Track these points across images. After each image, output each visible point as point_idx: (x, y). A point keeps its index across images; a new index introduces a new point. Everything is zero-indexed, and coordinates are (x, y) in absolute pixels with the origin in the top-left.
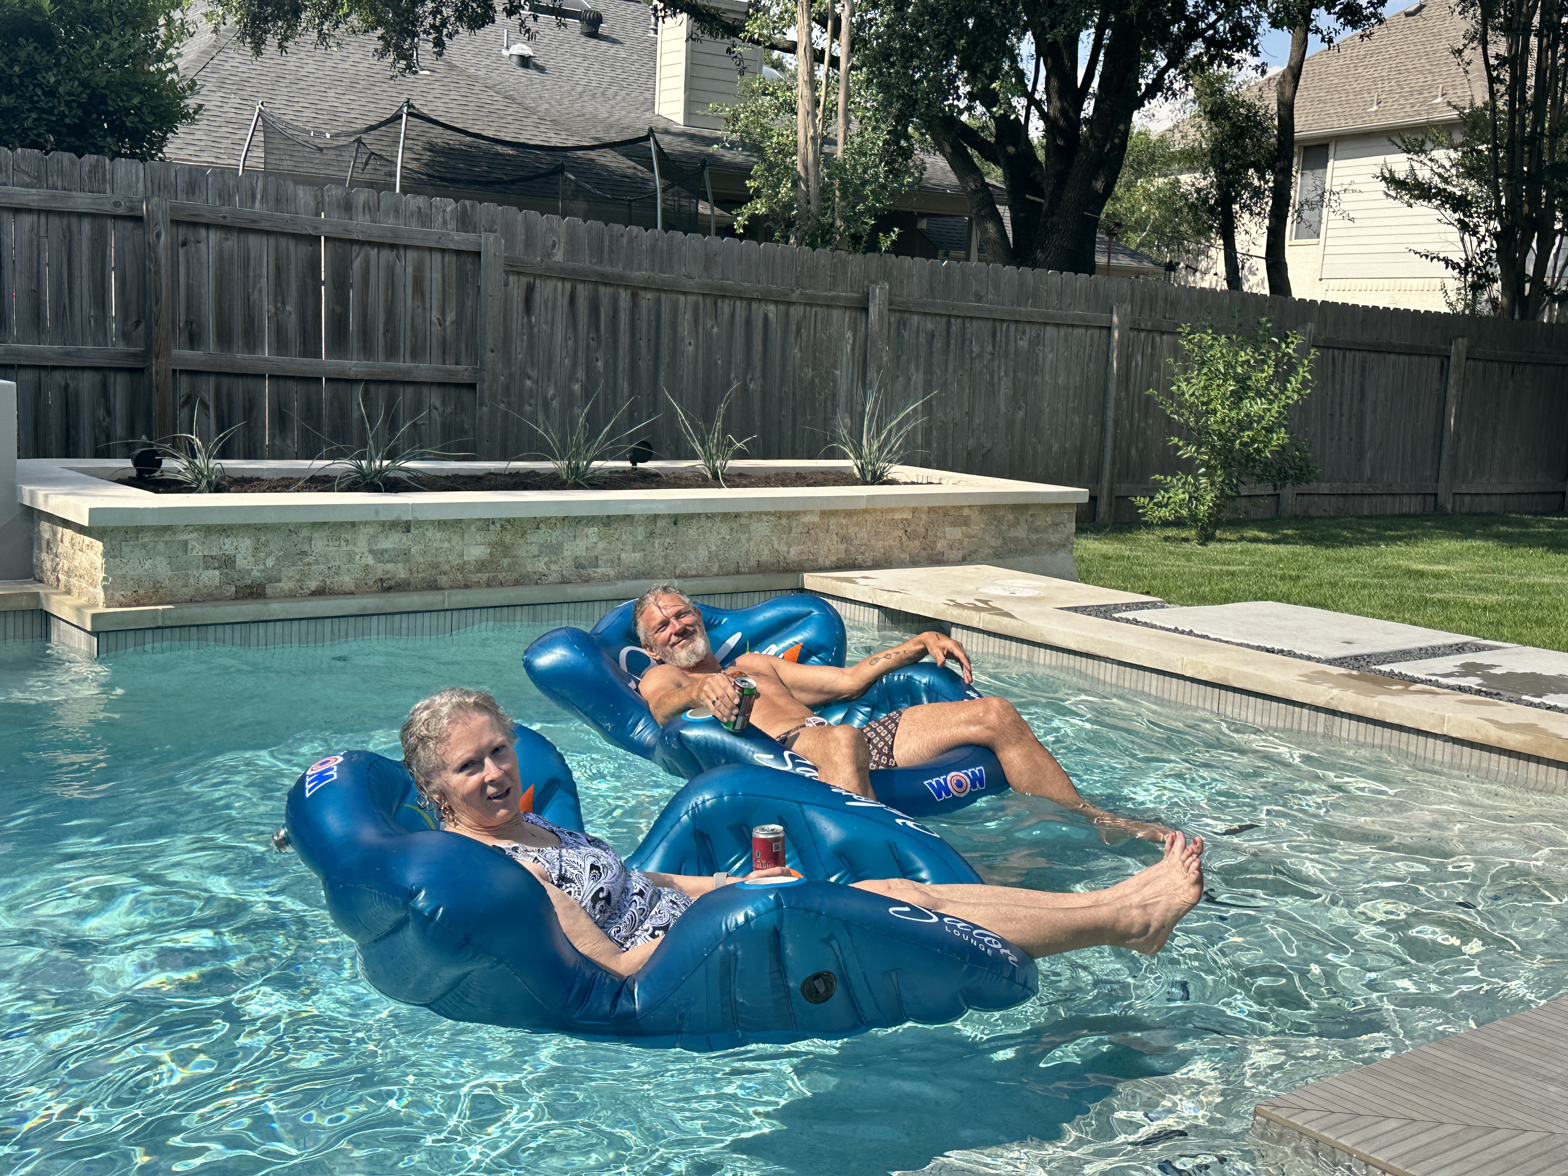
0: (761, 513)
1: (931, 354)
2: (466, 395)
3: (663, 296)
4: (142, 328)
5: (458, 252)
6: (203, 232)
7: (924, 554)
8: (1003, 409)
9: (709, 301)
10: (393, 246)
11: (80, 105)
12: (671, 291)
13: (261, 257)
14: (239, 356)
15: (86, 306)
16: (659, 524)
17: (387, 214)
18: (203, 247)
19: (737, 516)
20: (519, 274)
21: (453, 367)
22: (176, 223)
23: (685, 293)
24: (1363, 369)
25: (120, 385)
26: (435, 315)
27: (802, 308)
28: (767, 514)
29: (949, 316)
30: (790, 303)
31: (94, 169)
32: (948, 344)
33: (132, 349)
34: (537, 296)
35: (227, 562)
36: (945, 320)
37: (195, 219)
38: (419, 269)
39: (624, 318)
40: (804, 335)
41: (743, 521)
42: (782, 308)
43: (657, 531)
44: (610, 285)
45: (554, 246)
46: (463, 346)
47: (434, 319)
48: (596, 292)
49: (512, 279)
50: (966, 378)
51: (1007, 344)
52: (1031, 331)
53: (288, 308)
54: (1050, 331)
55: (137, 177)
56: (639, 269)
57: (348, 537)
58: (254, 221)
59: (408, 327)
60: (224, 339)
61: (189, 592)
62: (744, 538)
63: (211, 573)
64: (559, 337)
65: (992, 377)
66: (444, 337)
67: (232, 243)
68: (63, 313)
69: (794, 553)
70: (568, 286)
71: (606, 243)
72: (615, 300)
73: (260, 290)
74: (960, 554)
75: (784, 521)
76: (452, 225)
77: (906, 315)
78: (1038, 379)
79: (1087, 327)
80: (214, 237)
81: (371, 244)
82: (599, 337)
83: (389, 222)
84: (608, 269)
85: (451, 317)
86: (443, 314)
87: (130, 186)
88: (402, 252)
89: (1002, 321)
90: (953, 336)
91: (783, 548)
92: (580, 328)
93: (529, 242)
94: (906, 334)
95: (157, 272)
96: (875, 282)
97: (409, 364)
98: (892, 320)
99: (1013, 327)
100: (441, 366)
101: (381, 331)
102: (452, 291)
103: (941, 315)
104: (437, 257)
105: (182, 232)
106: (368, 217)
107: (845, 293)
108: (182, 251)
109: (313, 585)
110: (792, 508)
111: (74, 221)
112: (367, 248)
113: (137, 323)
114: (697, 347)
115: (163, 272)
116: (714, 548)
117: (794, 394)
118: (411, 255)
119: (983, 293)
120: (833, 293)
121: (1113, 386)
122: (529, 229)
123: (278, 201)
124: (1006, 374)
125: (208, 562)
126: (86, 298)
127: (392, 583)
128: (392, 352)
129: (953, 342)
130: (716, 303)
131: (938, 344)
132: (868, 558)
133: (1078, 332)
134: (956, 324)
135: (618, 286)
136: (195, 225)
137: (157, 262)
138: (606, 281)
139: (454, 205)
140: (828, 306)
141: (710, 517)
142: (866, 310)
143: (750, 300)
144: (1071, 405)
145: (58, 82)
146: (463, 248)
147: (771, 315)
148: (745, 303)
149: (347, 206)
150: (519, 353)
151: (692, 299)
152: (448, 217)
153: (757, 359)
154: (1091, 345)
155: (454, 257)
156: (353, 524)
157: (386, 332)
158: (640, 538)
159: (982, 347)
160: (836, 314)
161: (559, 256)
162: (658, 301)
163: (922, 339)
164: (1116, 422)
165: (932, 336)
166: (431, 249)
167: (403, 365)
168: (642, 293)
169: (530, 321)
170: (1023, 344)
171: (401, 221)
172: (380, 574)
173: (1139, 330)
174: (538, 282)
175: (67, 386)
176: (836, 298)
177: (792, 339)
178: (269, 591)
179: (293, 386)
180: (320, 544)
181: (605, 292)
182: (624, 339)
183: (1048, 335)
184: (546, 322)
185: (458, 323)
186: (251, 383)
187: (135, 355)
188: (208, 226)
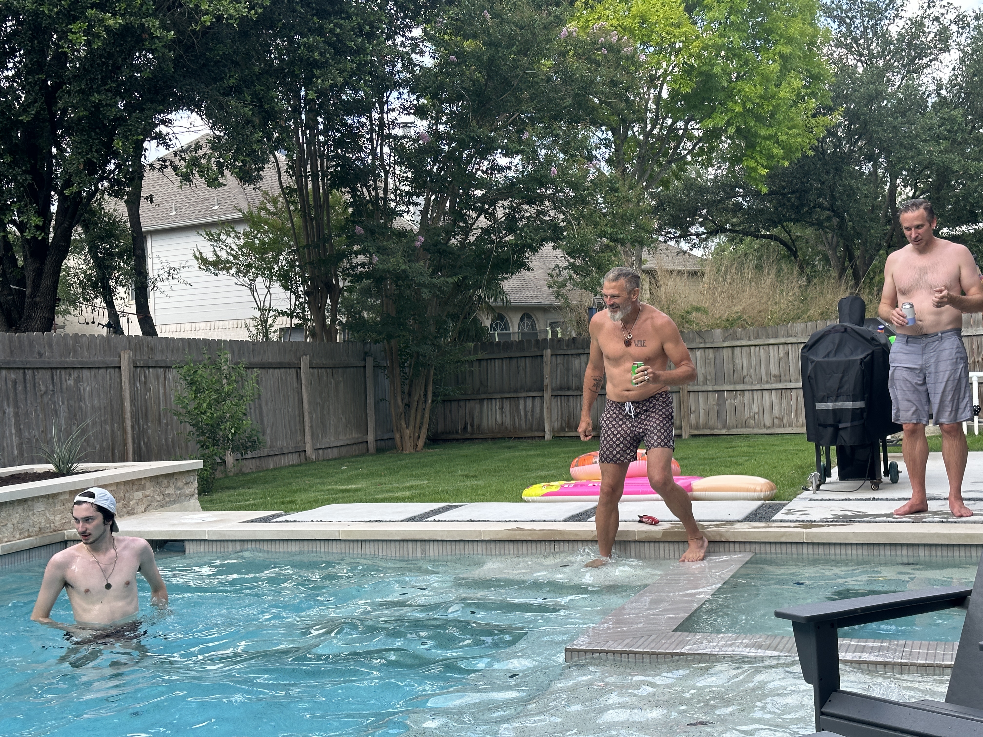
24: (257, 379)
29: (24, 368)
32: (25, 387)
36: (22, 371)
50: (39, 408)
51: (61, 383)
52: (75, 374)
54: (86, 373)
65: (55, 406)
74: (143, 507)
78: (82, 404)
79: (107, 368)
89: (56, 368)
90: (28, 381)
99: (63, 372)
103: (20, 369)
119: (42, 352)
124: (63, 403)
129: (28, 385)
131: (20, 388)
133: (101, 371)
134: (29, 374)
154: (110, 379)
159: (46, 386)
163: (10, 385)
165: (15, 382)
170: (71, 382)
173: (136, 367)
183: (84, 375)
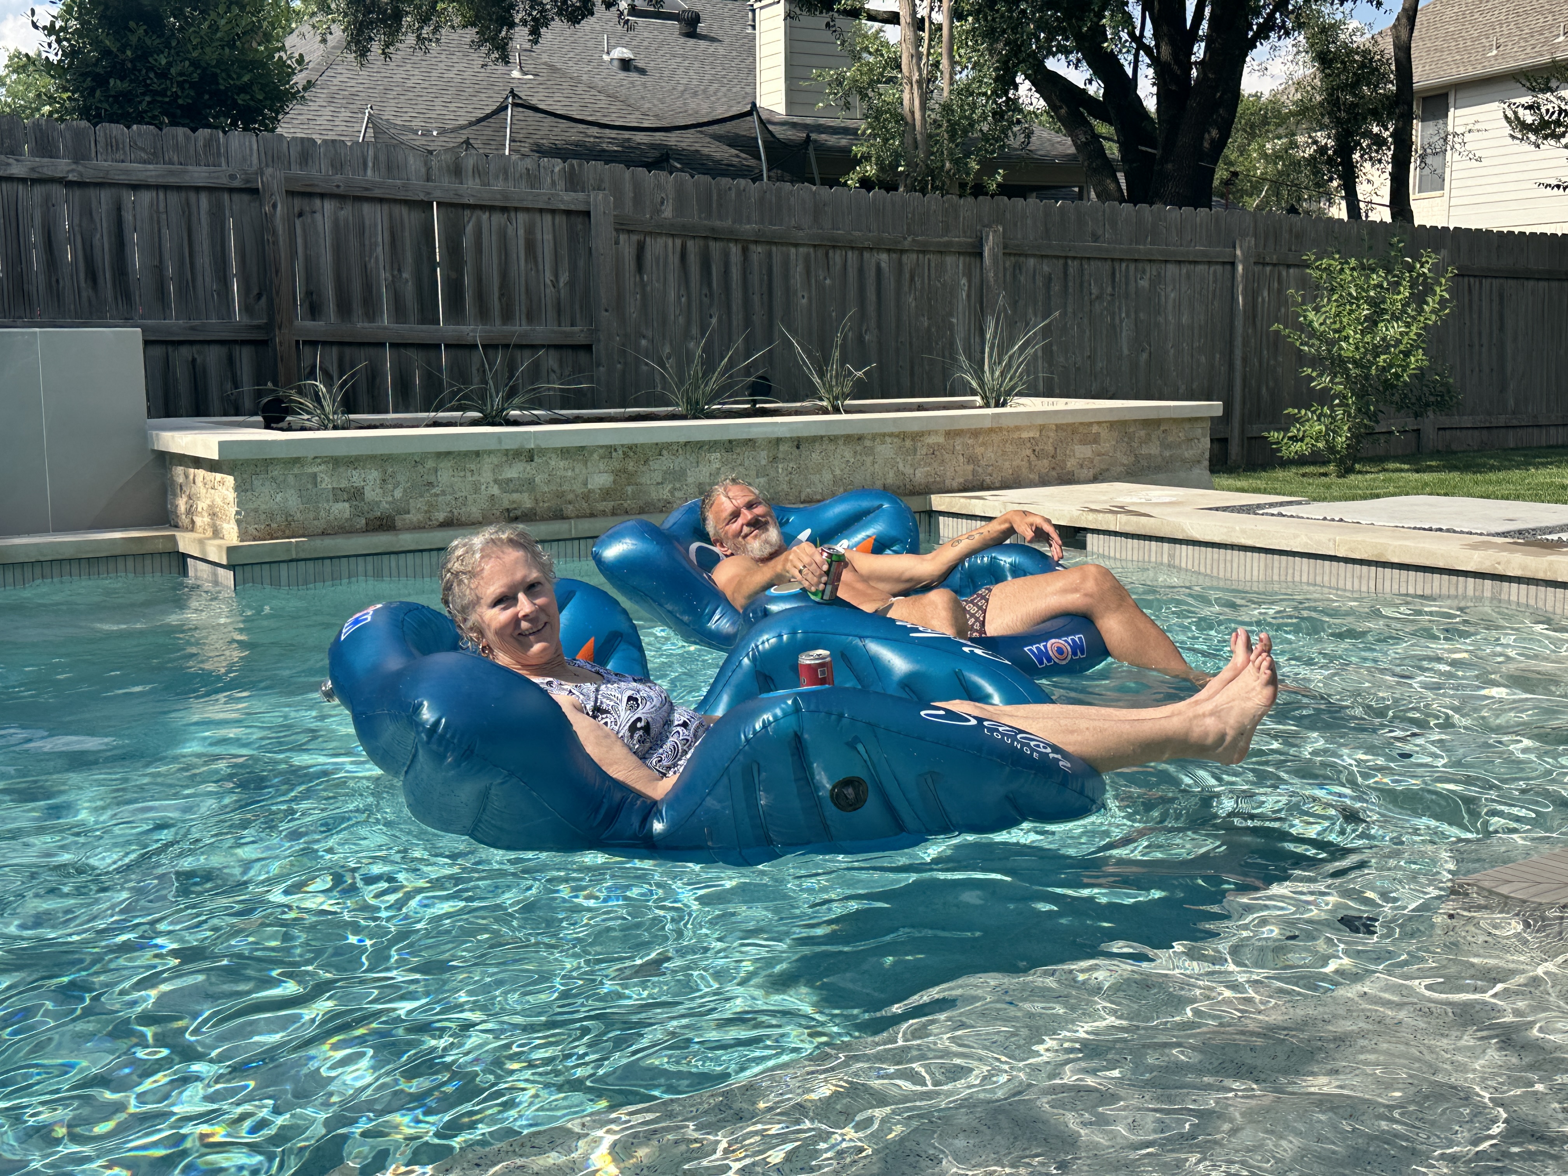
0: (884, 435)
1: (1049, 298)
2: (583, 357)
3: (774, 249)
4: (264, 299)
5: (568, 213)
6: (318, 202)
7: (1054, 473)
8: (1126, 352)
9: (821, 252)
10: (504, 209)
11: (193, 85)
12: (782, 244)
13: (376, 225)
14: (359, 325)
15: (208, 280)
16: (781, 448)
17: (497, 177)
18: (318, 216)
19: (860, 438)
20: (630, 232)
21: (568, 329)
22: (291, 194)
23: (796, 245)
24: (1501, 297)
25: (245, 358)
26: (549, 276)
27: (914, 256)
28: (891, 435)
29: (1066, 258)
30: (902, 252)
31: (208, 144)
32: (1066, 287)
33: (256, 322)
34: (648, 256)
35: (355, 495)
36: (1061, 262)
37: (309, 190)
38: (530, 231)
39: (735, 273)
40: (918, 284)
41: (868, 443)
42: (894, 256)
43: (781, 456)
44: (721, 239)
45: (662, 203)
46: (577, 307)
47: (548, 282)
48: (707, 247)
49: (623, 237)
50: (1086, 321)
51: (1127, 284)
52: (1151, 270)
53: (405, 275)
54: (1171, 269)
55: (251, 149)
56: (749, 223)
57: (473, 467)
58: (367, 189)
59: (523, 289)
60: (344, 308)
61: (320, 524)
62: (869, 460)
63: (340, 505)
64: (672, 295)
65: (1113, 319)
66: (559, 299)
67: (347, 212)
68: (187, 288)
69: (920, 475)
70: (678, 242)
71: (715, 197)
72: (726, 255)
73: (377, 259)
74: (1091, 474)
75: (908, 443)
76: (561, 185)
77: (1022, 259)
78: (1161, 319)
79: (1209, 263)
80: (329, 206)
81: (482, 208)
82: (711, 295)
83: (498, 186)
84: (718, 223)
85: (564, 278)
86: (556, 275)
87: (244, 159)
88: (513, 215)
89: (1121, 260)
90: (1070, 278)
91: (908, 471)
92: (693, 285)
93: (638, 200)
94: (1022, 279)
95: (275, 243)
96: (989, 226)
97: (525, 327)
98: (1008, 264)
99: (1132, 267)
100: (556, 328)
101: (496, 295)
102: (564, 252)
103: (1057, 257)
104: (548, 218)
105: (297, 203)
106: (477, 180)
107: (958, 239)
108: (298, 223)
109: (441, 516)
110: (916, 428)
111: (192, 196)
112: (479, 212)
113: (259, 296)
114: (810, 299)
115: (281, 243)
116: (838, 472)
117: (911, 344)
118: (522, 217)
119: (1100, 232)
120: (946, 239)
121: (1239, 323)
122: (637, 186)
123: (389, 168)
124: (1128, 315)
125: (338, 494)
126: (208, 273)
127: (518, 513)
128: (507, 316)
129: (1071, 284)
130: (827, 254)
131: (1056, 287)
132: (997, 480)
133: (1200, 268)
134: (1073, 266)
135: (729, 240)
136: (310, 195)
137: (274, 233)
138: (715, 236)
139: (561, 165)
140: (941, 252)
141: (833, 439)
142: (981, 255)
143: (861, 250)
144: (1196, 344)
145: (169, 64)
146: (572, 207)
147: (883, 265)
148: (856, 253)
149: (457, 171)
150: (633, 310)
151: (802, 250)
152: (556, 178)
153: (871, 309)
154: (1215, 282)
155: (564, 218)
156: (477, 454)
157: (502, 295)
158: (764, 462)
159: (1101, 288)
160: (949, 260)
161: (668, 212)
162: (770, 255)
163: (1040, 282)
164: (1245, 360)
165: (1049, 279)
166: (541, 211)
167: (519, 329)
168: (752, 247)
169: (642, 279)
170: (1144, 283)
171: (511, 183)
172: (506, 504)
173: (1265, 264)
174: (648, 239)
175: (194, 360)
176: (949, 244)
177: (906, 288)
178: (399, 524)
179: (412, 354)
180: (445, 476)
181: (715, 248)
182: (737, 295)
183: (1169, 274)
184: (658, 281)
185: (571, 284)
186: (372, 351)
187: (258, 327)
188: (322, 196)
